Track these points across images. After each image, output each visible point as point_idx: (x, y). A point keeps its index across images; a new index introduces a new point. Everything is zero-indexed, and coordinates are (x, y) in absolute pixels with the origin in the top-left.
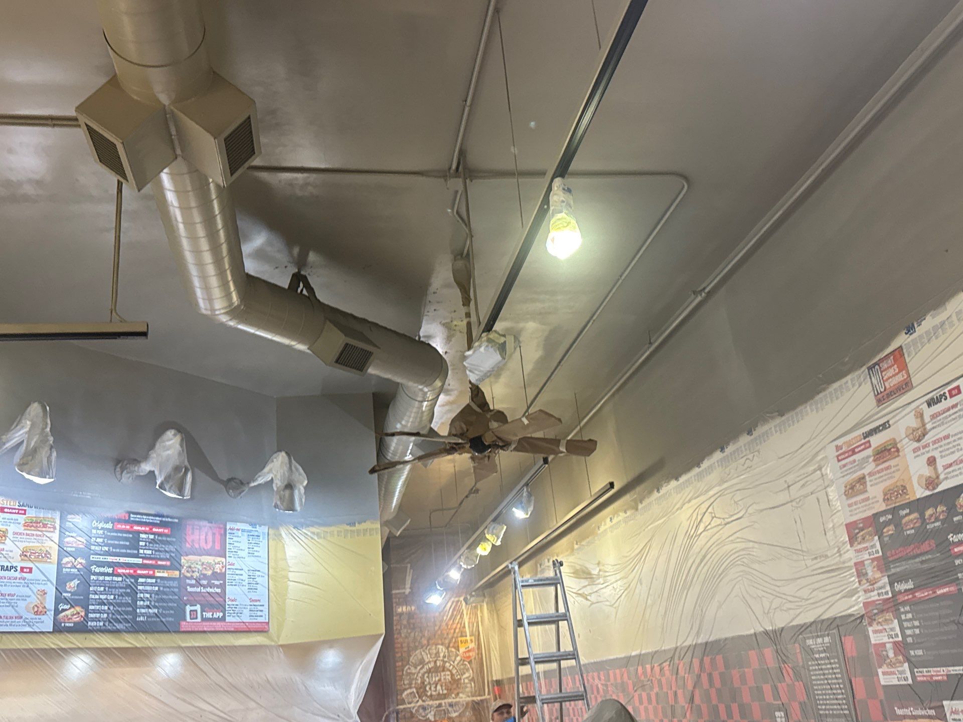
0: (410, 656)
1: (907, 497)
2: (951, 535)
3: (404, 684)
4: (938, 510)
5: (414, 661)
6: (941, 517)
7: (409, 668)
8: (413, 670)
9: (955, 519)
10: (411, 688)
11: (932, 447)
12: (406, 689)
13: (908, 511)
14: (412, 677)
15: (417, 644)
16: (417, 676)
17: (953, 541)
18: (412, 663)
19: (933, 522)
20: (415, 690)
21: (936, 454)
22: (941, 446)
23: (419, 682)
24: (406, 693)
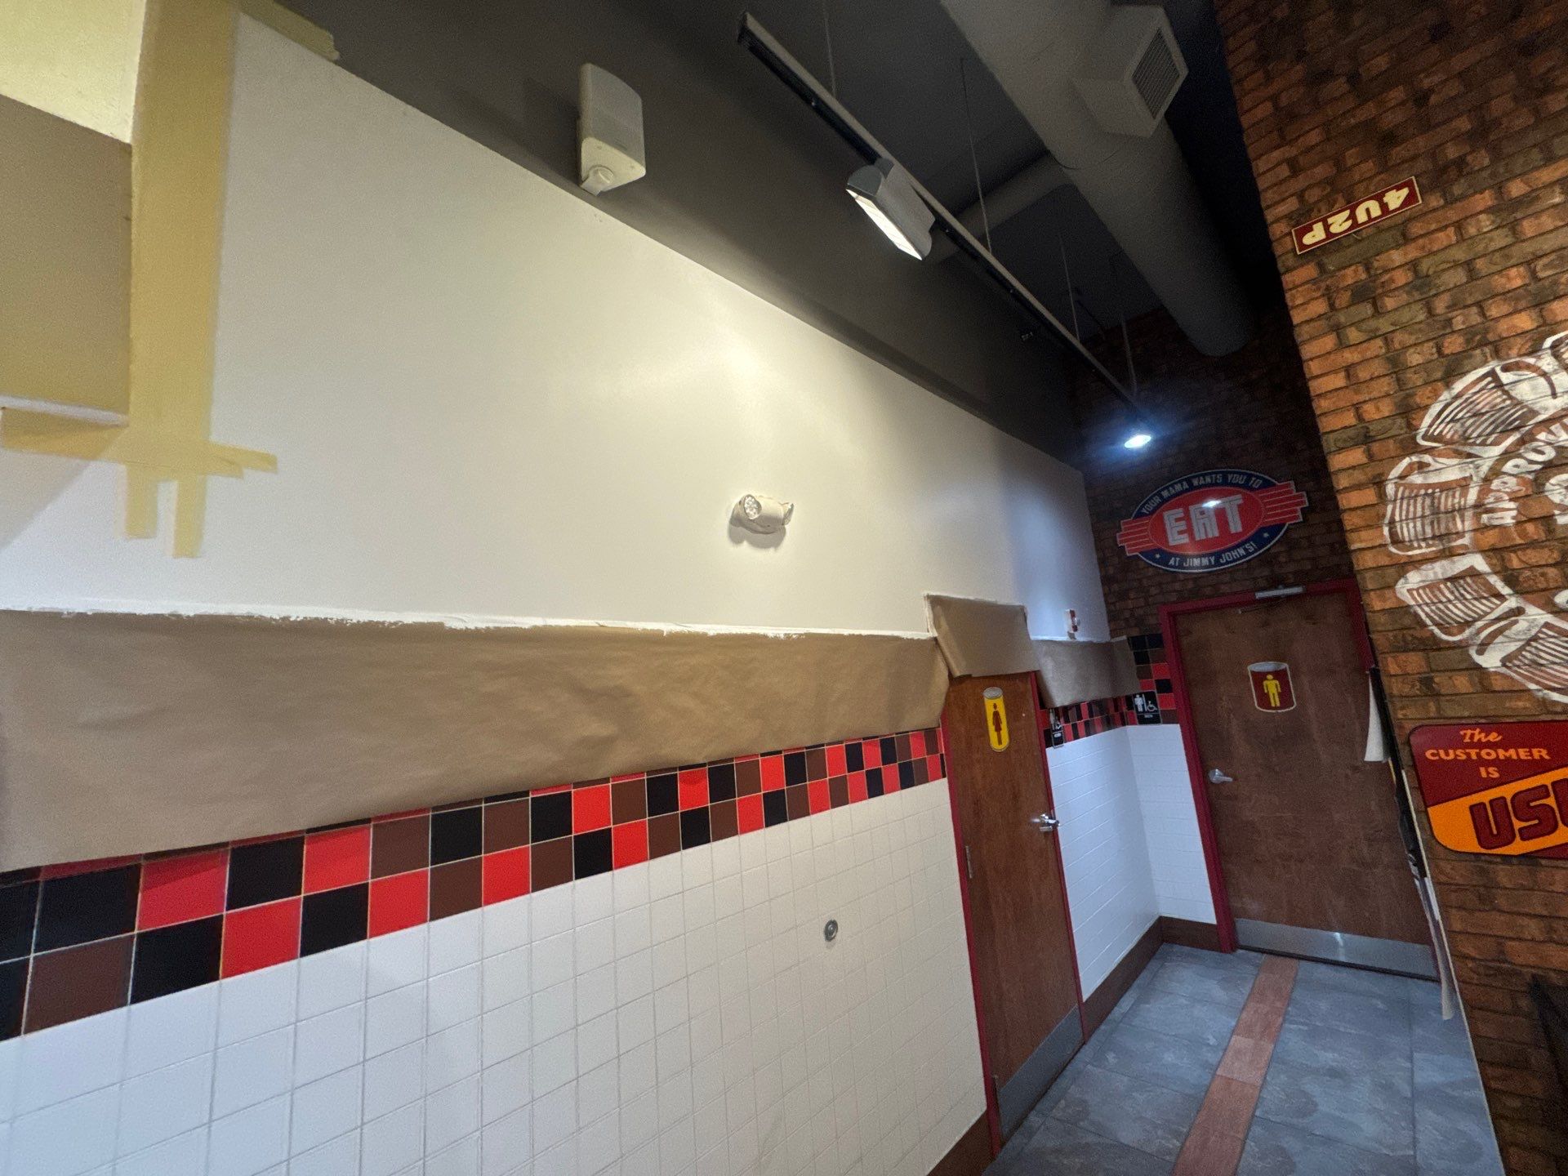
0: (1409, 411)
3: (1396, 540)
5: (1449, 431)
7: (1422, 466)
8: (1449, 470)
10: (1449, 554)
12: (1416, 563)
14: (1446, 502)
15: (1454, 344)
16: (1485, 489)
18: (1439, 438)
20: (1479, 563)
23: (1507, 516)
24: (1414, 578)
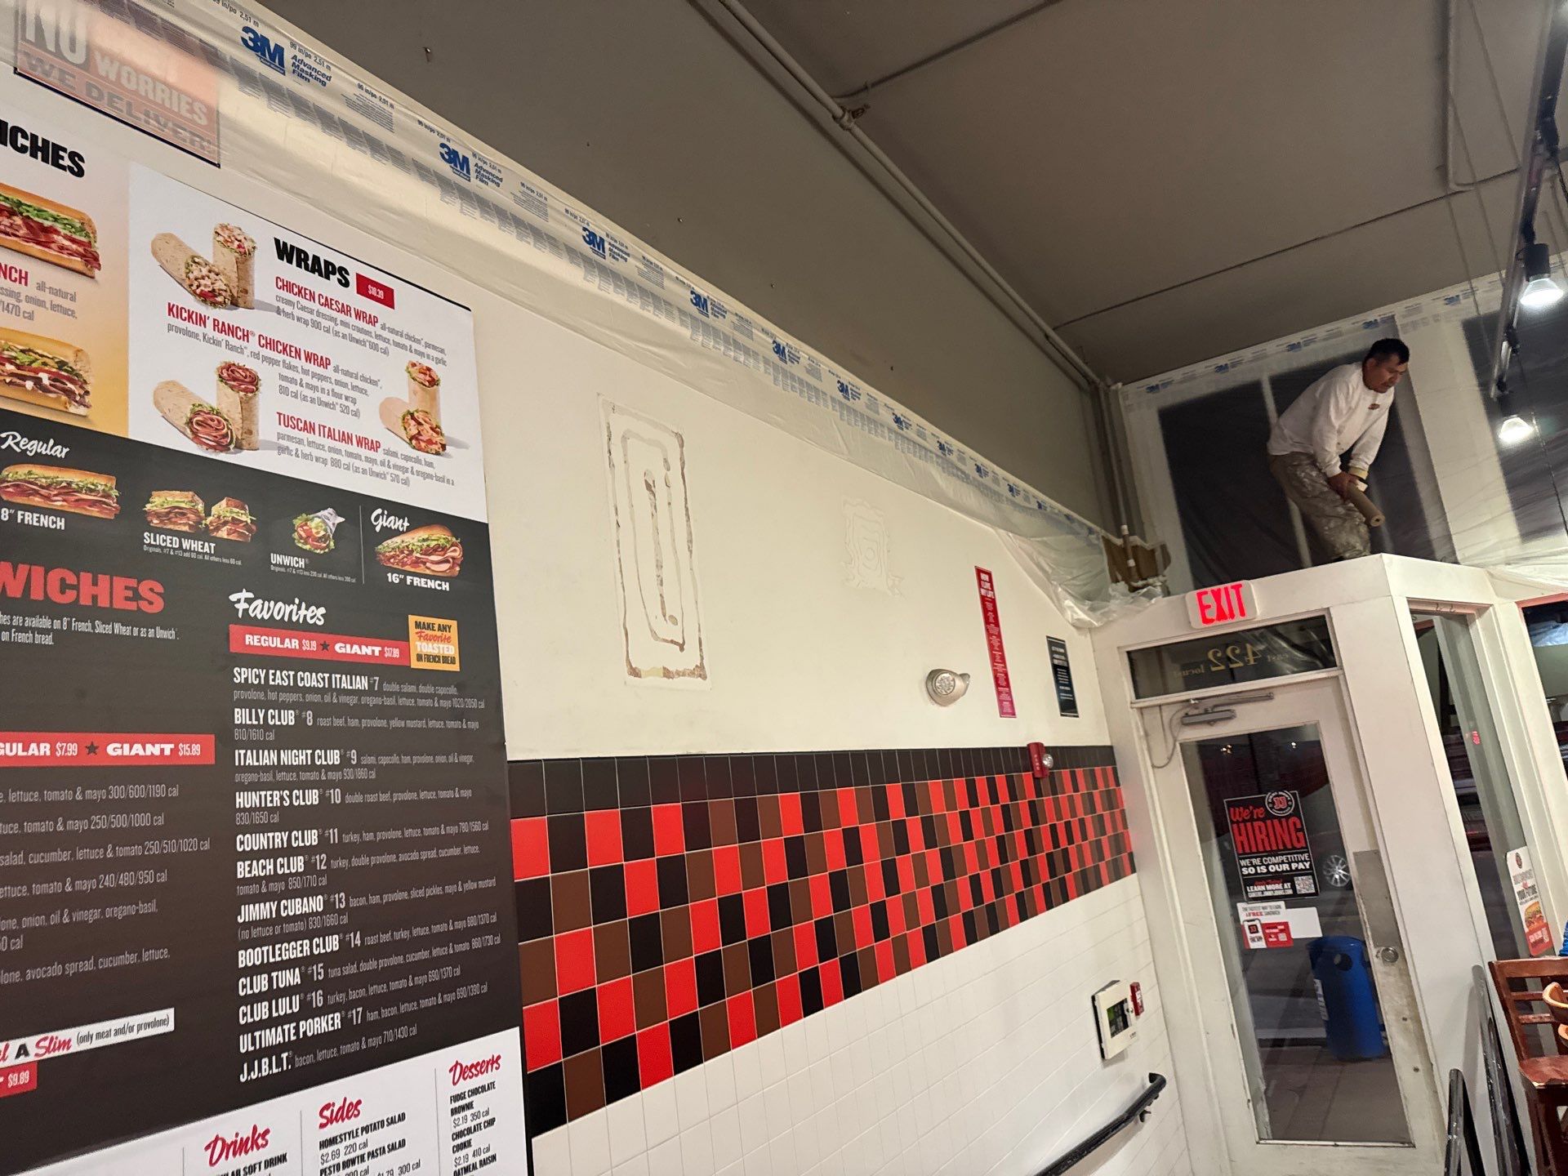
1: (82, 410)
2: (245, 594)
4: (215, 510)
6: (223, 533)
9: (276, 559)
11: (253, 344)
13: (60, 452)
17: (246, 611)
19: (181, 535)
21: (268, 376)
22: (290, 367)
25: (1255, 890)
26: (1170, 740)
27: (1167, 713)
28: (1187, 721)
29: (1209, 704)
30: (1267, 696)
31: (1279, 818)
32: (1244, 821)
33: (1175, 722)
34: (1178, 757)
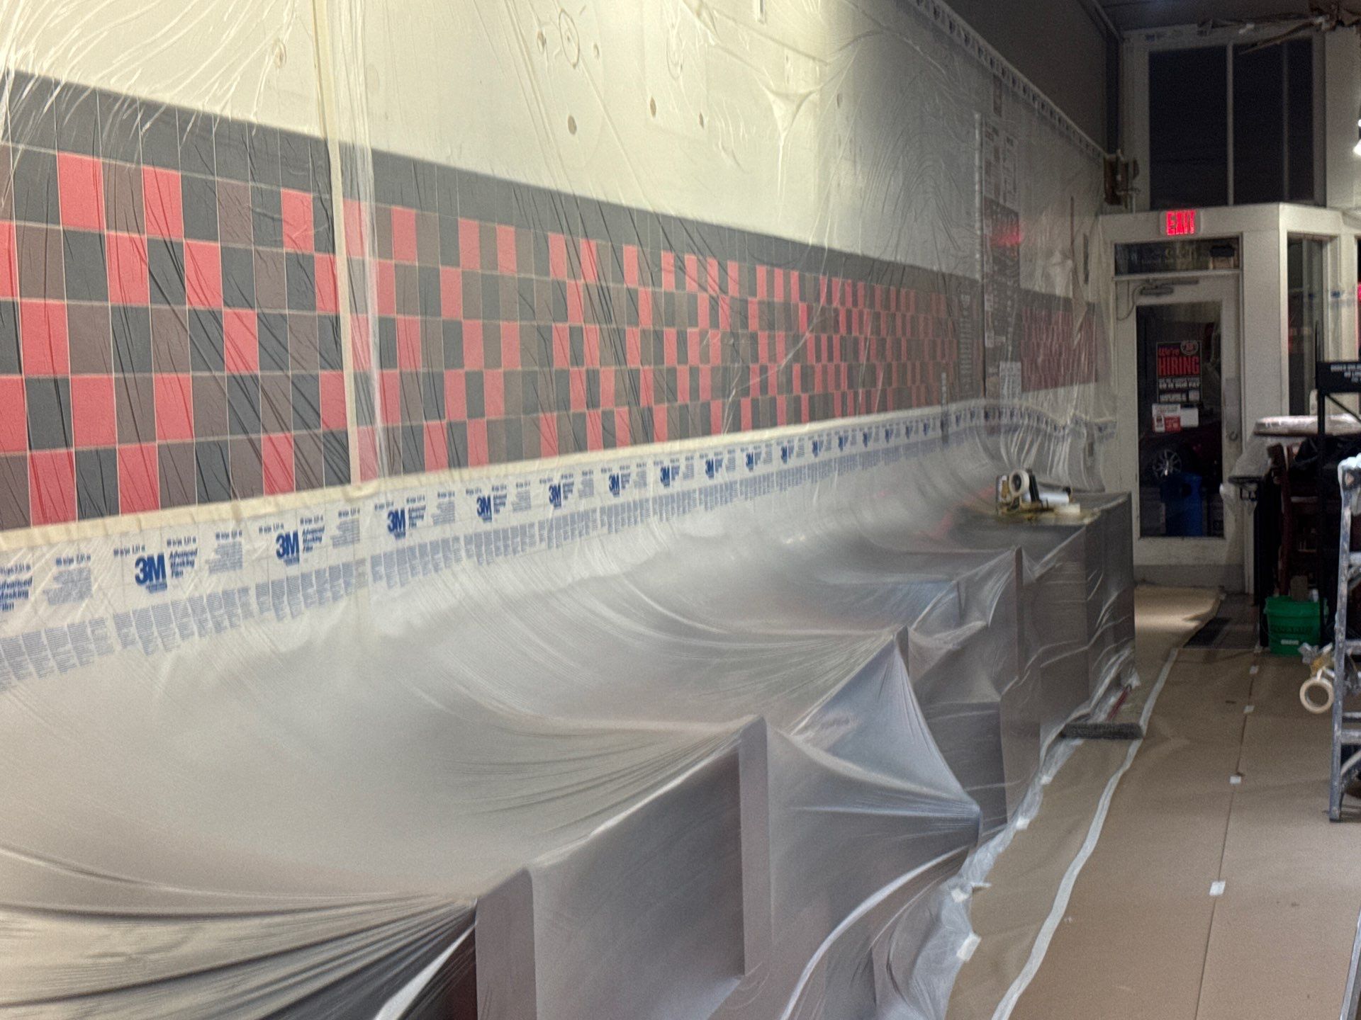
25: (1164, 398)
26: (1131, 304)
27: (1132, 287)
28: (1143, 292)
29: (1159, 283)
30: (1195, 281)
31: (1187, 357)
32: (1166, 356)
33: (1137, 292)
34: (1134, 315)
